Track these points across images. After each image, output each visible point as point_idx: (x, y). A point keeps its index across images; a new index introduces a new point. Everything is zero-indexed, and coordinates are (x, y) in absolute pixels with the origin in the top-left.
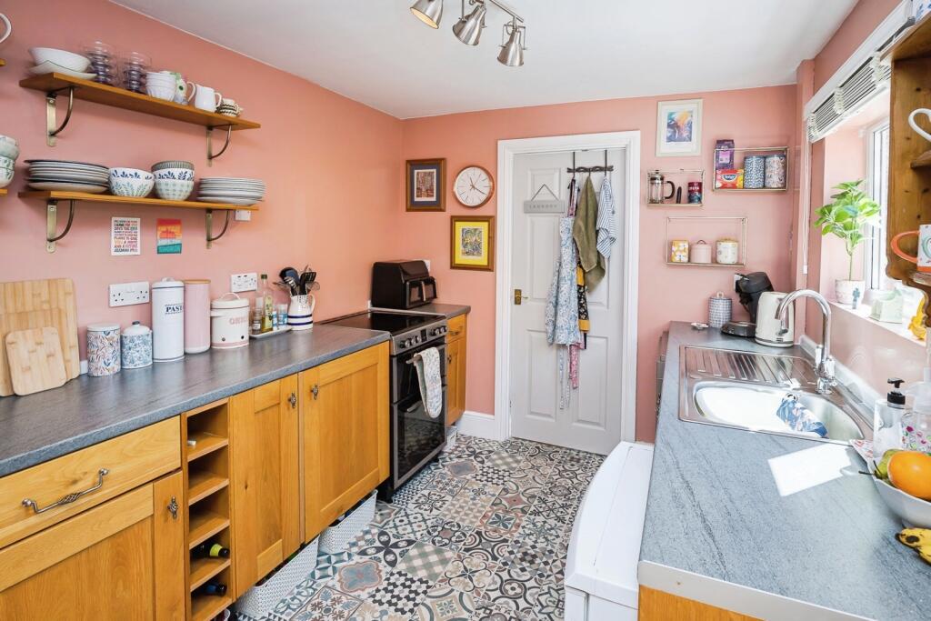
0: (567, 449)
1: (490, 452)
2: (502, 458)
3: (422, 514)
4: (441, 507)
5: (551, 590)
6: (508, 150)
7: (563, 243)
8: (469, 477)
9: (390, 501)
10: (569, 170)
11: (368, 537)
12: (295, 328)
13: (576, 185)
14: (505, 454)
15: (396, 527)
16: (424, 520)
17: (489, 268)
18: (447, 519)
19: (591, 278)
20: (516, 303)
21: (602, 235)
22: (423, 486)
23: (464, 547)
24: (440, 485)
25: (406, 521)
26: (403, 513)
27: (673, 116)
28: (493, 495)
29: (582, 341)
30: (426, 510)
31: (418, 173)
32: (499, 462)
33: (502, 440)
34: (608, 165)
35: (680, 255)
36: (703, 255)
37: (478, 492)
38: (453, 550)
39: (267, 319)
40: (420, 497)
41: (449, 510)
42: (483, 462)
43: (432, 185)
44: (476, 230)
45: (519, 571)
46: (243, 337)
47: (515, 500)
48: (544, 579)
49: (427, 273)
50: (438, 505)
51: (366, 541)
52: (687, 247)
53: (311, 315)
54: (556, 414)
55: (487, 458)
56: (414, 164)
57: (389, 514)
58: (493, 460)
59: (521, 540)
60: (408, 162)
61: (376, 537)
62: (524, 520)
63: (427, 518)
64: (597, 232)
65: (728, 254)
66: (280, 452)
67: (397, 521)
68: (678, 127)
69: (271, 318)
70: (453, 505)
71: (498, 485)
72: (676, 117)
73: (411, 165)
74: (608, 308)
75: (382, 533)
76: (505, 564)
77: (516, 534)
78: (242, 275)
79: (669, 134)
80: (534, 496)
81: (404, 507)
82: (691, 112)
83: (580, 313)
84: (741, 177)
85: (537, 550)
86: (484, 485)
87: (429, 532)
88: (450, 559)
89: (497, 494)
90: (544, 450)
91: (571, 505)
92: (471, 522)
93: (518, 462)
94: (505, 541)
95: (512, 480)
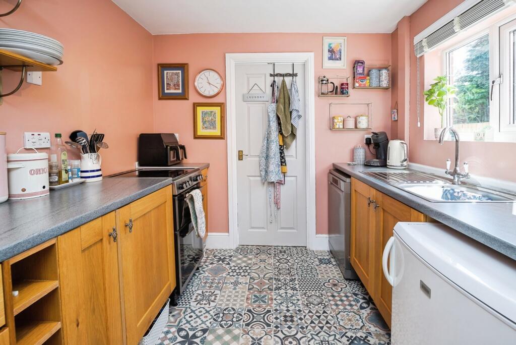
0: (275, 246)
1: (231, 256)
2: (240, 259)
3: (204, 308)
4: (215, 299)
5: (313, 336)
6: (232, 60)
7: (271, 119)
8: (224, 275)
9: (176, 305)
10: (271, 75)
11: (170, 336)
12: (88, 180)
13: (276, 84)
14: (240, 256)
15: (188, 322)
16: (208, 312)
17: (222, 137)
18: (223, 307)
19: (288, 140)
20: (239, 159)
21: (294, 114)
22: (196, 287)
23: (244, 323)
24: (208, 285)
25: (194, 316)
26: (189, 311)
27: (331, 45)
28: (246, 283)
29: (283, 179)
30: (205, 304)
31: (167, 73)
32: (239, 262)
33: (234, 248)
34: (294, 73)
35: (339, 125)
36: (350, 124)
37: (236, 284)
38: (237, 327)
39: (63, 172)
40: (197, 296)
41: (222, 300)
42: (229, 264)
43: (178, 82)
44: (212, 112)
45: (287, 329)
46: (44, 187)
47: (261, 284)
48: (305, 330)
49: (177, 142)
50: (213, 298)
51: (170, 339)
52: (342, 120)
53: (100, 170)
54: (267, 226)
55: (230, 260)
56: (163, 67)
57: (179, 314)
58: (235, 261)
59: (278, 308)
60: (159, 65)
61: (176, 334)
62: (273, 295)
63: (208, 310)
64: (291, 112)
65: (363, 123)
66: (104, 284)
67: (187, 317)
68: (334, 52)
69: (67, 172)
70: (223, 296)
71: (246, 276)
72: (333, 46)
73: (162, 67)
74: (296, 158)
75: (180, 330)
76: (277, 327)
77: (273, 305)
78: (36, 134)
79: (329, 56)
80: (271, 278)
81: (188, 306)
82: (341, 44)
83: (282, 162)
84: (368, 81)
85: (291, 312)
86: (237, 278)
87: (214, 319)
88: (239, 334)
89: (248, 282)
90: (262, 250)
91: (295, 279)
92: (241, 305)
93: (251, 259)
94: (269, 311)
95: (253, 271)
